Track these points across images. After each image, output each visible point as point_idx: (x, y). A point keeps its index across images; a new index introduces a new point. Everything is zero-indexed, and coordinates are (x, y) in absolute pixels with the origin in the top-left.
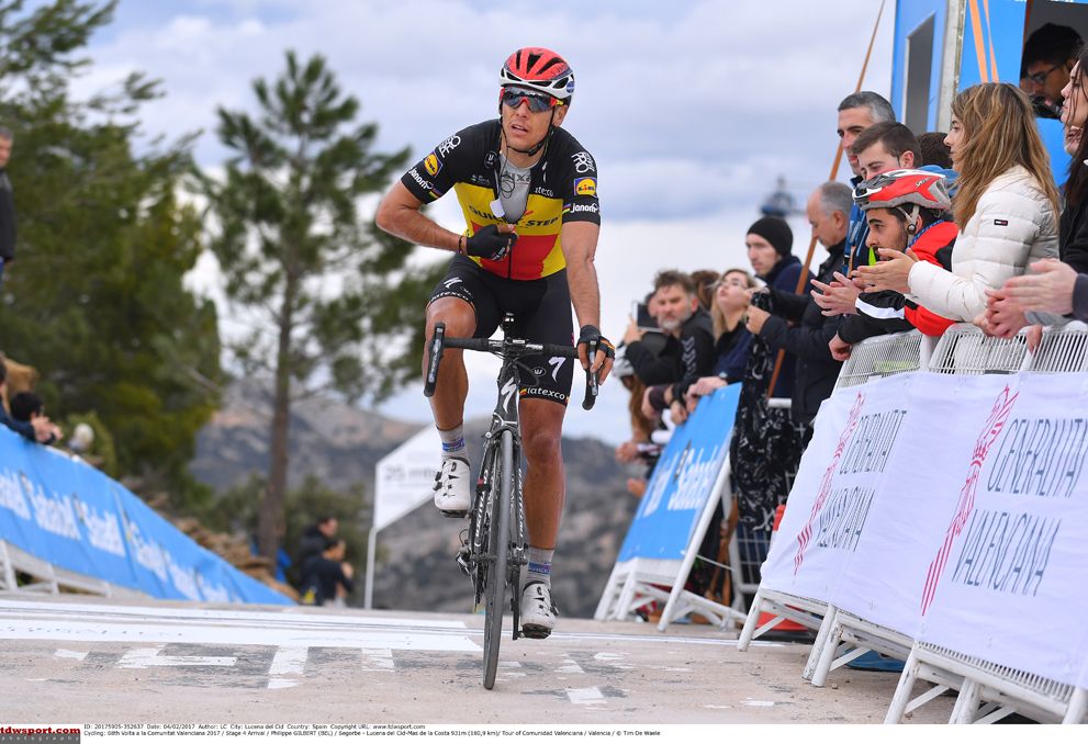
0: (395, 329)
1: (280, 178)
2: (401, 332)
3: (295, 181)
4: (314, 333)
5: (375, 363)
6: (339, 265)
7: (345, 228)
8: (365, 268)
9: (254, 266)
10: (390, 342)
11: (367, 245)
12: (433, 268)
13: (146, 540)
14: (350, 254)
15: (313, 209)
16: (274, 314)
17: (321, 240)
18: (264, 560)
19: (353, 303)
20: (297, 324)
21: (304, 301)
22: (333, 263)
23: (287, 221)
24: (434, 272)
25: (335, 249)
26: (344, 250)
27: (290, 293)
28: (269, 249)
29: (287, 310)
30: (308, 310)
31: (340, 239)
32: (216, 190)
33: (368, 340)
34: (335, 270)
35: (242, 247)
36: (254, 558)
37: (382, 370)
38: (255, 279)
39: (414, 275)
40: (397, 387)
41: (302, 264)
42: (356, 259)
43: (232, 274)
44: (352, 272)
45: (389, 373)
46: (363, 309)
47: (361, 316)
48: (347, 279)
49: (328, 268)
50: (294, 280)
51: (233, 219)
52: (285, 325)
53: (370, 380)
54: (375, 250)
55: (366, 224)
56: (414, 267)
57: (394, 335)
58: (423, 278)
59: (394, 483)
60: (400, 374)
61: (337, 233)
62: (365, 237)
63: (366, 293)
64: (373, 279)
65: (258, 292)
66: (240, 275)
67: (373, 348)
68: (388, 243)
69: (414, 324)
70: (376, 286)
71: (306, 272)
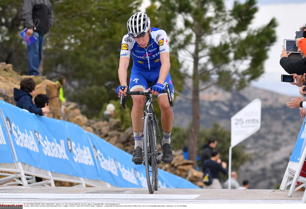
0: (243, 58)
2: (246, 59)
4: (209, 60)
5: (236, 72)
6: (218, 30)
7: (220, 13)
8: (230, 30)
9: (181, 32)
10: (241, 64)
11: (230, 21)
12: (259, 29)
13: (106, 158)
14: (223, 25)
15: (206, 6)
16: (191, 53)
17: (210, 19)
18: (191, 162)
19: (225, 47)
20: (202, 57)
21: (205, 47)
22: (216, 29)
24: (261, 31)
25: (216, 23)
26: (220, 23)
27: (196, 44)
28: (187, 24)
29: (197, 51)
31: (219, 18)
33: (232, 63)
34: (217, 32)
35: (175, 24)
36: (186, 161)
37: (239, 75)
38: (181, 38)
39: (252, 33)
40: (247, 84)
41: (203, 31)
42: (226, 27)
43: (171, 36)
44: (225, 33)
45: (242, 77)
46: (230, 49)
47: (229, 52)
48: (223, 36)
49: (214, 31)
52: (196, 58)
53: (234, 80)
55: (229, 11)
57: (243, 60)
58: (256, 34)
59: (239, 126)
60: (247, 77)
61: (217, 16)
62: (228, 17)
63: (232, 42)
64: (234, 35)
65: (182, 43)
66: (174, 36)
67: (234, 66)
68: (239, 19)
69: (252, 55)
70: (236, 39)
71: (205, 34)
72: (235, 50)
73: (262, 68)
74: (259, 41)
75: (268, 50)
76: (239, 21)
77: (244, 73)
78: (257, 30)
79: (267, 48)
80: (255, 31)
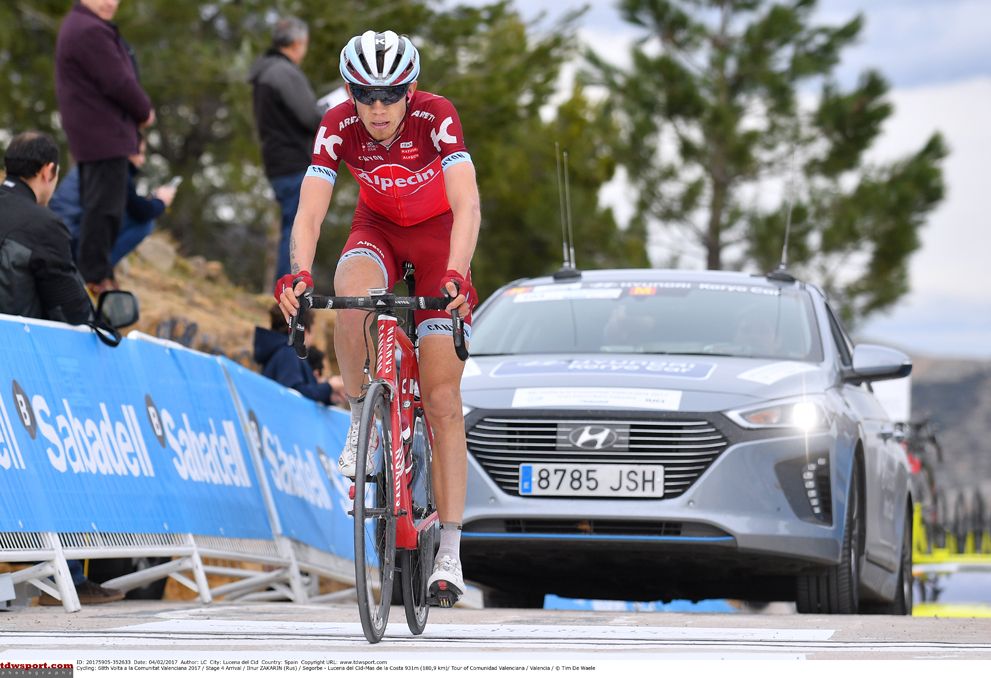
0: (850, 245)
1: (697, 61)
2: (857, 248)
3: (717, 64)
4: (749, 254)
5: (828, 288)
6: (777, 167)
7: (782, 121)
8: (812, 168)
9: (670, 174)
10: (843, 262)
11: (811, 140)
12: (895, 166)
14: (791, 152)
15: (742, 99)
16: (698, 232)
17: (752, 137)
19: (799, 213)
20: (728, 244)
21: (736, 215)
22: (770, 164)
23: (707, 115)
24: (899, 171)
25: (770, 147)
26: (782, 148)
27: (717, 206)
28: (687, 150)
29: (715, 227)
30: (741, 226)
31: (778, 135)
32: (620, 80)
33: (817, 260)
34: (772, 174)
35: (652, 151)
37: (837, 297)
38: (671, 190)
39: (874, 176)
40: (858, 320)
41: (731, 168)
42: (800, 158)
43: (642, 184)
44: (795, 175)
45: (846, 301)
46: (810, 220)
47: (808, 230)
48: (790, 184)
49: (764, 172)
50: (721, 189)
51: (640, 116)
52: (713, 246)
54: (821, 148)
55: (809, 114)
56: (872, 166)
57: (850, 253)
58: (885, 178)
60: (861, 301)
61: (773, 128)
62: (806, 131)
63: (815, 201)
64: (821, 182)
65: (676, 207)
66: (653, 186)
67: (823, 269)
68: (838, 136)
69: (874, 238)
70: (826, 192)
71: (737, 178)
72: (827, 223)
73: (903, 276)
74: (893, 198)
75: (920, 223)
76: (836, 144)
77: (852, 291)
78: (889, 165)
79: (916, 217)
80: (882, 170)
